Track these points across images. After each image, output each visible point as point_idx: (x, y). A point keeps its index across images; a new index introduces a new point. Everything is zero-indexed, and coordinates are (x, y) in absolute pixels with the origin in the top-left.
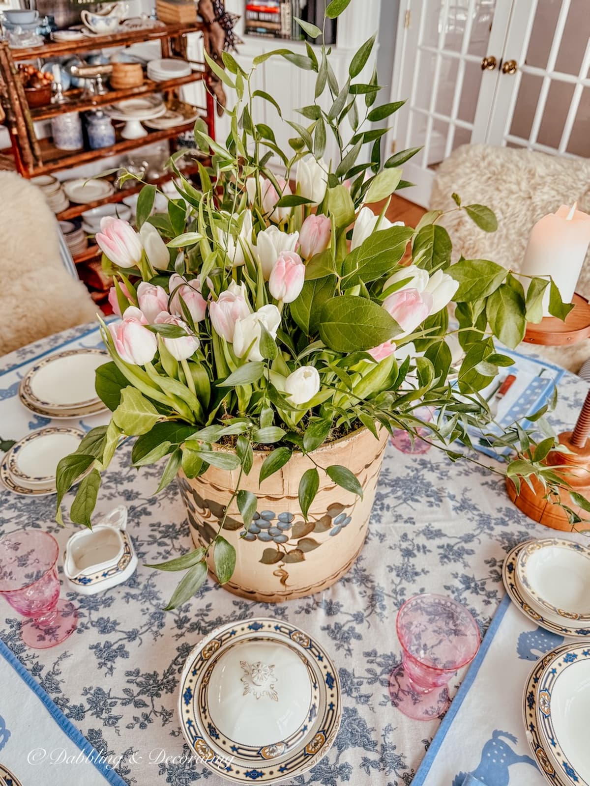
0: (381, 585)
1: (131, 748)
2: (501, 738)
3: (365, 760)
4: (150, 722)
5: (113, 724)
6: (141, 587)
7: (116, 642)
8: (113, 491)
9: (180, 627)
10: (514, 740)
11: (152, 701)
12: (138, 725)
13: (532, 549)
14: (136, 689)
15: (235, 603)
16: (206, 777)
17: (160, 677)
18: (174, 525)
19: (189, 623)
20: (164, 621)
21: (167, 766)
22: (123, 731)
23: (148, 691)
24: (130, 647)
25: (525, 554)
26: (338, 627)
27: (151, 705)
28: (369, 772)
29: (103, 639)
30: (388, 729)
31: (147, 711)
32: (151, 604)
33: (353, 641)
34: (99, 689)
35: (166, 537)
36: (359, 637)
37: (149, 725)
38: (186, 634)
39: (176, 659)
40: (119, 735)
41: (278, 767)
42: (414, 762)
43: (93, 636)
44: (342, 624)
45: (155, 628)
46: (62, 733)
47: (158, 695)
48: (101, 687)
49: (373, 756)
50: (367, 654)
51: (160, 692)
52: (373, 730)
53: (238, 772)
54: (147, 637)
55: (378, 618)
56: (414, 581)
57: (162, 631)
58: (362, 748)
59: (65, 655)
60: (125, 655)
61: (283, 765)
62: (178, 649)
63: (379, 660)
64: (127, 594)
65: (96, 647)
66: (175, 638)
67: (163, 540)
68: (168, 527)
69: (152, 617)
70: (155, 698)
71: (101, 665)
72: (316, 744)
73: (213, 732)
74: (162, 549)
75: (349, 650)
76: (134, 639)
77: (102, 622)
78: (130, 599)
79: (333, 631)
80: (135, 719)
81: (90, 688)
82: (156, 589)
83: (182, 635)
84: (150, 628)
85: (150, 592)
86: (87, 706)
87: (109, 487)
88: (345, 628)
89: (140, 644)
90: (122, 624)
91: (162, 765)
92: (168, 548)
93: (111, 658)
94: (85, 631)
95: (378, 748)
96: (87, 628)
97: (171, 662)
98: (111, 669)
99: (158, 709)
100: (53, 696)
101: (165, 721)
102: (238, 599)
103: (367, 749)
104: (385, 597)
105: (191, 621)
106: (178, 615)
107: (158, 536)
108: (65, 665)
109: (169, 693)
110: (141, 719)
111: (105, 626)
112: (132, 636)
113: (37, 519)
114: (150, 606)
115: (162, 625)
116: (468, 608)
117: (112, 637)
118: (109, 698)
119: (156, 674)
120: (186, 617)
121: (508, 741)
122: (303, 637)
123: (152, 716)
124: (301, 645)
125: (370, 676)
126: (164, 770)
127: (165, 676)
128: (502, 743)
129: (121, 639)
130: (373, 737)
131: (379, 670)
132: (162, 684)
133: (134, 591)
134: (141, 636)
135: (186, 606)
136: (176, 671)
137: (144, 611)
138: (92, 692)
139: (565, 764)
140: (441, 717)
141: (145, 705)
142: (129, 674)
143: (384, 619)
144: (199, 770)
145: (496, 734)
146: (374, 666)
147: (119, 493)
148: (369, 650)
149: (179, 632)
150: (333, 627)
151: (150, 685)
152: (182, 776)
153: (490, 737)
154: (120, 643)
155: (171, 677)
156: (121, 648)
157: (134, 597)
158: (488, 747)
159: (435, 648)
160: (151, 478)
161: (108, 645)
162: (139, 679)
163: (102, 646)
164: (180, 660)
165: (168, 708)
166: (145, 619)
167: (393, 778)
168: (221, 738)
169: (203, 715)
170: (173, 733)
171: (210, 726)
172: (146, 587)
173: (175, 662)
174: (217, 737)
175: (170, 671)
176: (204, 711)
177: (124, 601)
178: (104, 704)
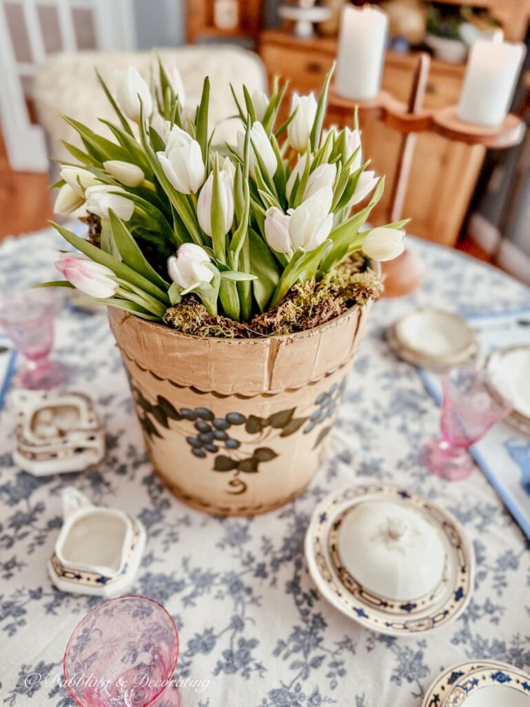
1: (357, 698)
3: (477, 527)
4: (342, 663)
5: (319, 700)
6: (188, 581)
7: (232, 644)
9: (265, 576)
10: (515, 440)
11: (322, 648)
12: (338, 678)
14: (299, 657)
15: (281, 517)
16: (425, 646)
17: (304, 626)
19: (268, 566)
20: (246, 585)
21: (397, 674)
22: (333, 695)
23: (309, 646)
24: (249, 633)
27: (325, 652)
29: (217, 655)
30: (465, 496)
31: (329, 659)
32: (216, 585)
34: (273, 692)
37: (346, 666)
38: (277, 575)
39: (296, 600)
40: (335, 702)
43: (204, 663)
45: (247, 599)
47: (320, 640)
48: (270, 689)
49: (478, 520)
50: (399, 466)
51: (318, 636)
54: (250, 611)
57: (256, 593)
58: (469, 523)
60: (253, 643)
62: (288, 592)
65: (220, 667)
66: (273, 587)
69: (232, 593)
70: (320, 644)
71: (246, 674)
74: (162, 537)
76: (243, 624)
77: (194, 644)
78: (193, 600)
80: (329, 675)
81: (265, 701)
82: (204, 571)
83: (274, 582)
84: (243, 603)
85: (202, 577)
87: (25, 535)
89: (253, 622)
90: (216, 626)
91: (393, 678)
92: (168, 530)
93: (245, 660)
94: (190, 668)
95: (474, 513)
96: (188, 664)
97: (295, 607)
98: (259, 667)
99: (335, 648)
101: (352, 649)
102: (279, 512)
103: (471, 520)
105: (268, 563)
106: (251, 570)
109: (326, 628)
110: (334, 670)
111: (204, 643)
112: (237, 624)
114: (218, 588)
115: (249, 591)
117: (222, 644)
118: (289, 688)
120: (259, 565)
123: (338, 658)
126: (398, 679)
127: (306, 621)
129: (232, 638)
132: (312, 629)
133: (188, 591)
134: (246, 616)
135: (248, 558)
136: (309, 608)
137: (219, 596)
138: (269, 701)
141: (321, 658)
142: (277, 652)
144: (416, 649)
149: (269, 580)
151: (305, 641)
152: (414, 666)
154: (236, 640)
155: (310, 617)
156: (242, 643)
157: (194, 595)
161: (229, 655)
162: (291, 646)
163: (224, 661)
164: (300, 597)
165: (341, 639)
166: (229, 601)
167: (500, 519)
168: (418, 602)
169: (388, 609)
170: (369, 649)
171: (403, 607)
172: (193, 577)
173: (298, 603)
174: (415, 606)
175: (305, 613)
176: (385, 604)
177: (189, 608)
178: (292, 697)
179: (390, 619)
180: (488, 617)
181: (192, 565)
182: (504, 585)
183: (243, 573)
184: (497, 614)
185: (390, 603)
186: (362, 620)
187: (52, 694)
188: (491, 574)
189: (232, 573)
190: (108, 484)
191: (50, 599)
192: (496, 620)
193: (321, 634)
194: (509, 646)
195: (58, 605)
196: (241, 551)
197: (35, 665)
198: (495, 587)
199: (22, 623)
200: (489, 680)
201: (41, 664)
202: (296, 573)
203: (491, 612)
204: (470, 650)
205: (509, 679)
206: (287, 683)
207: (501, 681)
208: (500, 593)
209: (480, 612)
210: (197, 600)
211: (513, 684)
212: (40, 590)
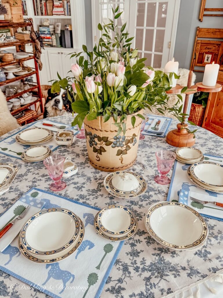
0: (144, 164)
6: (81, 175)
12: (95, 199)
14: (91, 193)
17: (96, 189)
18: (82, 163)
21: (107, 203)
22: (92, 200)
23: (94, 192)
28: (157, 195)
29: (76, 186)
35: (82, 165)
37: (98, 198)
42: (166, 191)
43: (73, 186)
46: (75, 204)
47: (97, 193)
48: (81, 194)
49: (156, 192)
54: (88, 183)
56: (152, 162)
57: (91, 181)
58: (153, 191)
59: (67, 190)
60: (84, 187)
62: (98, 184)
64: (78, 177)
69: (87, 179)
71: (78, 190)
72: (143, 189)
74: (82, 167)
76: (85, 184)
81: (78, 195)
82: (85, 175)
83: (97, 181)
84: (88, 181)
86: (79, 198)
88: (139, 172)
89: (87, 185)
90: (80, 182)
92: (84, 167)
93: (80, 188)
95: (157, 191)
96: (70, 185)
97: (97, 186)
98: (82, 190)
99: (99, 195)
104: (146, 166)
105: (98, 178)
106: (94, 178)
108: (68, 192)
109: (100, 192)
110: (95, 197)
111: (75, 183)
114: (85, 178)
115: (91, 180)
117: (78, 185)
119: (94, 189)
120: (96, 178)
121: (187, 184)
130: (155, 189)
132: (97, 191)
141: (95, 195)
142: (87, 190)
143: (148, 169)
145: (184, 183)
153: (182, 184)
154: (81, 185)
155: (99, 189)
157: (80, 177)
161: (78, 187)
162: (91, 191)
164: (99, 186)
165: (101, 194)
166: (85, 180)
167: (163, 195)
168: (120, 191)
169: (113, 190)
170: (106, 198)
171: (116, 190)
172: (82, 174)
178: (84, 197)
180: (139, 206)
182: (150, 204)
183: (92, 178)
185: (114, 188)
186: (106, 188)
189: (90, 177)
196: (95, 175)
206: (85, 195)
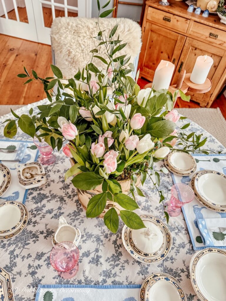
0: (145, 189)
1: (126, 277)
2: (195, 207)
3: (176, 233)
4: (124, 267)
5: (116, 275)
6: (85, 236)
7: (94, 256)
8: (42, 214)
9: (107, 238)
10: (197, 205)
11: (120, 261)
12: (122, 270)
13: (170, 157)
14: (113, 263)
16: (149, 266)
17: (116, 254)
18: (75, 211)
19: (109, 235)
20: (101, 240)
21: (139, 272)
22: (120, 275)
23: (116, 260)
24: (100, 254)
25: (169, 160)
26: (145, 207)
27: (120, 263)
29: (90, 258)
30: (175, 223)
31: (121, 265)
32: (93, 238)
33: (151, 208)
34: (104, 271)
35: (76, 216)
36: (151, 206)
37: (125, 268)
38: (111, 238)
39: (115, 246)
40: (120, 276)
41: (166, 250)
42: (185, 225)
43: (86, 260)
44: (145, 205)
45: (101, 244)
46: (106, 290)
47: (120, 259)
48: (103, 270)
49: (177, 231)
50: (156, 209)
51: (119, 258)
52: (172, 225)
53: (159, 258)
54: (101, 248)
55: (151, 198)
56: (150, 182)
57: (103, 243)
58: (173, 231)
59: (84, 272)
60: (101, 257)
61: (166, 248)
62: (113, 244)
63: (159, 208)
64: (83, 241)
65: (90, 262)
66: (109, 241)
67: (76, 218)
68: (74, 213)
69: (97, 241)
70: (119, 260)
71: (97, 265)
72: (168, 238)
73: (146, 255)
74: (79, 221)
75: (152, 211)
76: (98, 251)
77: (84, 254)
78: (85, 241)
79: (144, 209)
80: (120, 269)
81: (101, 273)
82: (90, 233)
83: (110, 240)
84: (100, 245)
85: (89, 235)
86: (105, 278)
87: (39, 214)
88: (146, 206)
89: (102, 251)
90: (91, 250)
91: (138, 273)
92: (81, 219)
93: (97, 261)
94: (82, 260)
96: (82, 259)
97: (114, 249)
98: (101, 263)
99: (123, 262)
100: (93, 284)
101: (128, 263)
103: (174, 230)
104: (148, 191)
105: (109, 234)
106: (104, 235)
107: (74, 217)
108: (87, 274)
109: (122, 256)
110: (122, 268)
111: (87, 254)
112: (97, 250)
113: (25, 241)
114: (93, 239)
115: (102, 241)
116: (166, 181)
117: (92, 255)
118: (108, 271)
119: (113, 255)
120: (106, 234)
121: (197, 207)
122: (143, 216)
123: (124, 265)
124: (145, 218)
125: (161, 213)
127: (117, 253)
128: (196, 208)
129: (95, 254)
130: (173, 227)
131: (161, 211)
132: (118, 256)
134: (100, 249)
135: (103, 231)
136: (118, 249)
137: (93, 242)
138: (102, 273)
139: (212, 204)
140: (182, 211)
141: (119, 264)
142: (106, 261)
143: (152, 197)
144: (146, 266)
145: (194, 207)
146: (160, 210)
147: (45, 213)
148: (155, 207)
149: (108, 239)
150: (143, 208)
151: (115, 258)
152: (144, 271)
153: (193, 208)
154: (96, 255)
155: (118, 252)
156: (97, 256)
157: (86, 240)
158: (194, 211)
159: (168, 197)
160: (51, 201)
161: (93, 259)
162: (111, 259)
163: (92, 260)
164: (116, 246)
165: (125, 260)
166: (96, 243)
167: (184, 232)
168: (150, 254)
169: (140, 253)
170: (133, 264)
171: (144, 254)
173: (115, 248)
174: (148, 255)
175: (116, 251)
176: (140, 252)
177: (84, 243)
178: (108, 273)
179: (140, 256)
180: (171, 261)
181: (86, 231)
182: (179, 252)
183: (101, 236)
184: (173, 261)
185: (141, 252)
187: (45, 261)
188: (175, 248)
189: (98, 235)
190: (65, 201)
191: (46, 235)
192: (172, 263)
193: (120, 257)
194: (174, 270)
195: (48, 237)
196: (102, 229)
197: (41, 252)
198: (175, 252)
199: (37, 240)
200: (164, 279)
201: (42, 252)
202: (116, 238)
203: (172, 260)
204: (162, 270)
205: (169, 280)
206: (108, 269)
207: (167, 280)
208: (176, 255)
209: (169, 259)
210: (86, 242)
211: (170, 281)
212: (43, 231)
